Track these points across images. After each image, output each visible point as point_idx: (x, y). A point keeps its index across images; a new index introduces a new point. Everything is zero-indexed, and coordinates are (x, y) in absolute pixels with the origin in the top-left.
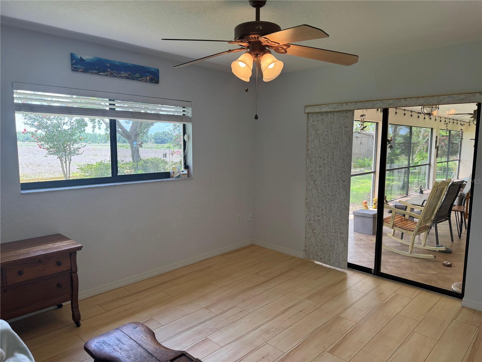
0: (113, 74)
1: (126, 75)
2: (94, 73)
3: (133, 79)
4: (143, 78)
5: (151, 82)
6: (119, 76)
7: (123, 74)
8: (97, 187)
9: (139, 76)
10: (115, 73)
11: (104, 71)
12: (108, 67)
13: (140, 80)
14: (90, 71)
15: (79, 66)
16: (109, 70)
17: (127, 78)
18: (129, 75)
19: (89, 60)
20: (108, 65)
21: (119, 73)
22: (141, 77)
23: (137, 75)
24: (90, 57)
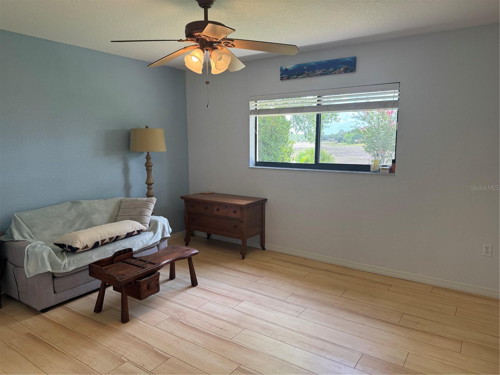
0: (309, 74)
1: (320, 72)
2: (294, 78)
3: (326, 74)
4: (337, 71)
5: (345, 72)
6: (314, 75)
7: (318, 72)
8: (292, 170)
9: (333, 70)
10: (311, 73)
11: (302, 74)
12: (305, 70)
13: (334, 74)
14: (291, 77)
15: (284, 75)
16: (306, 72)
17: (321, 75)
18: (323, 71)
19: (292, 68)
20: (305, 68)
21: (314, 72)
22: (335, 70)
23: (331, 69)
24: (292, 66)
